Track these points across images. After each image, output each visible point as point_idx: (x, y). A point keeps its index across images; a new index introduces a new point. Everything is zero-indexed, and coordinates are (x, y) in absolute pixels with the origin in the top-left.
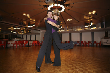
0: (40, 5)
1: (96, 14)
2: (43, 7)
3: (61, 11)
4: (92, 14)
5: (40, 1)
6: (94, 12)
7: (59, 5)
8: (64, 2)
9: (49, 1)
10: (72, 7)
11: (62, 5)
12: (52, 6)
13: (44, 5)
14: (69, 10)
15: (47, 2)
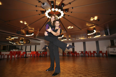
0: (37, 11)
1: (98, 20)
2: (40, 13)
3: (60, 17)
4: (94, 20)
5: (36, 6)
6: (96, 18)
7: (57, 10)
8: (63, 6)
9: (45, 5)
10: (71, 12)
11: (60, 10)
12: (50, 11)
13: (41, 11)
14: (68, 16)
15: (43, 6)
